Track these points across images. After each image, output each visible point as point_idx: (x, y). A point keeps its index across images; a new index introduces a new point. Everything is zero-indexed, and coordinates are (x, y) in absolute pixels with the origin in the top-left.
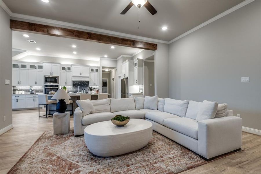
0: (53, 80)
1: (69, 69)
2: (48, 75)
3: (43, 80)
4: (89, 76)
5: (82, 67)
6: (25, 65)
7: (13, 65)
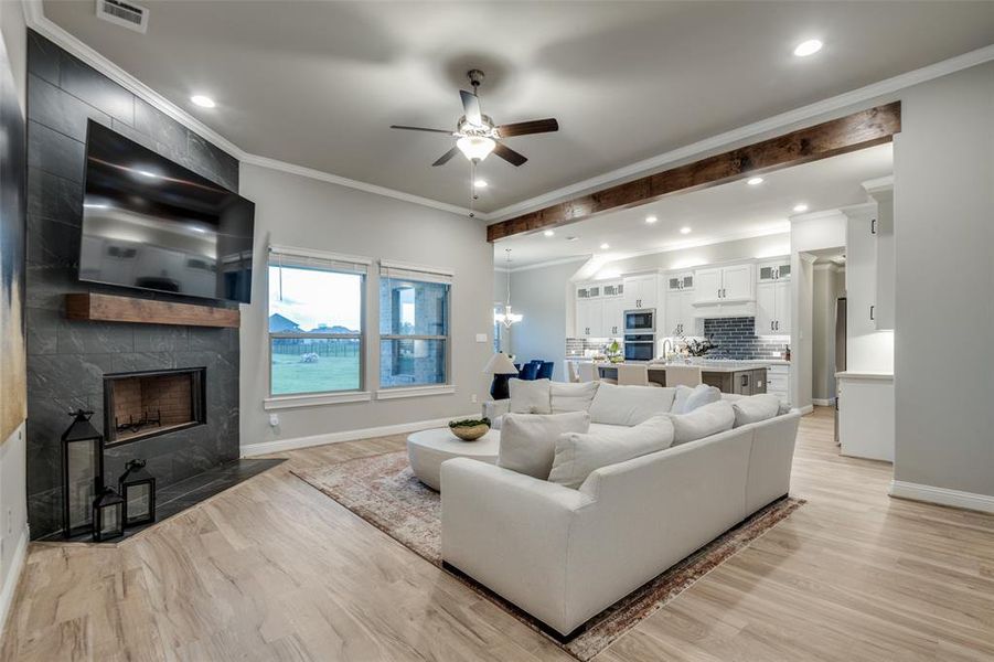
0: (641, 321)
1: (688, 281)
2: (633, 308)
3: (621, 323)
4: (752, 298)
5: (725, 269)
6: (597, 289)
7: (580, 291)
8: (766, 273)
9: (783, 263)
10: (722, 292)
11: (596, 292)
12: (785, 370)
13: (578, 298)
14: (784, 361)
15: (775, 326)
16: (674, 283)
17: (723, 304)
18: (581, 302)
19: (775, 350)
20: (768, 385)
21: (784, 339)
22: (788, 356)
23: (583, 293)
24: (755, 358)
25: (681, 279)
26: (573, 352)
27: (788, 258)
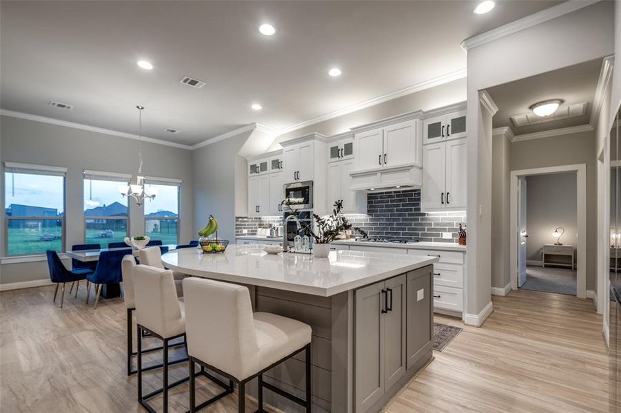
1: (349, 148)
2: (291, 181)
4: (417, 163)
5: (387, 128)
6: (266, 163)
7: (251, 166)
8: (435, 130)
9: (456, 115)
10: (383, 158)
11: (264, 167)
12: (458, 258)
13: (249, 175)
14: (456, 245)
15: (445, 199)
16: (335, 152)
17: (384, 172)
18: (253, 177)
19: (444, 230)
20: (435, 278)
21: (457, 216)
22: (463, 238)
23: (254, 169)
24: (422, 240)
25: (341, 146)
26: (245, 231)
27: (463, 106)
